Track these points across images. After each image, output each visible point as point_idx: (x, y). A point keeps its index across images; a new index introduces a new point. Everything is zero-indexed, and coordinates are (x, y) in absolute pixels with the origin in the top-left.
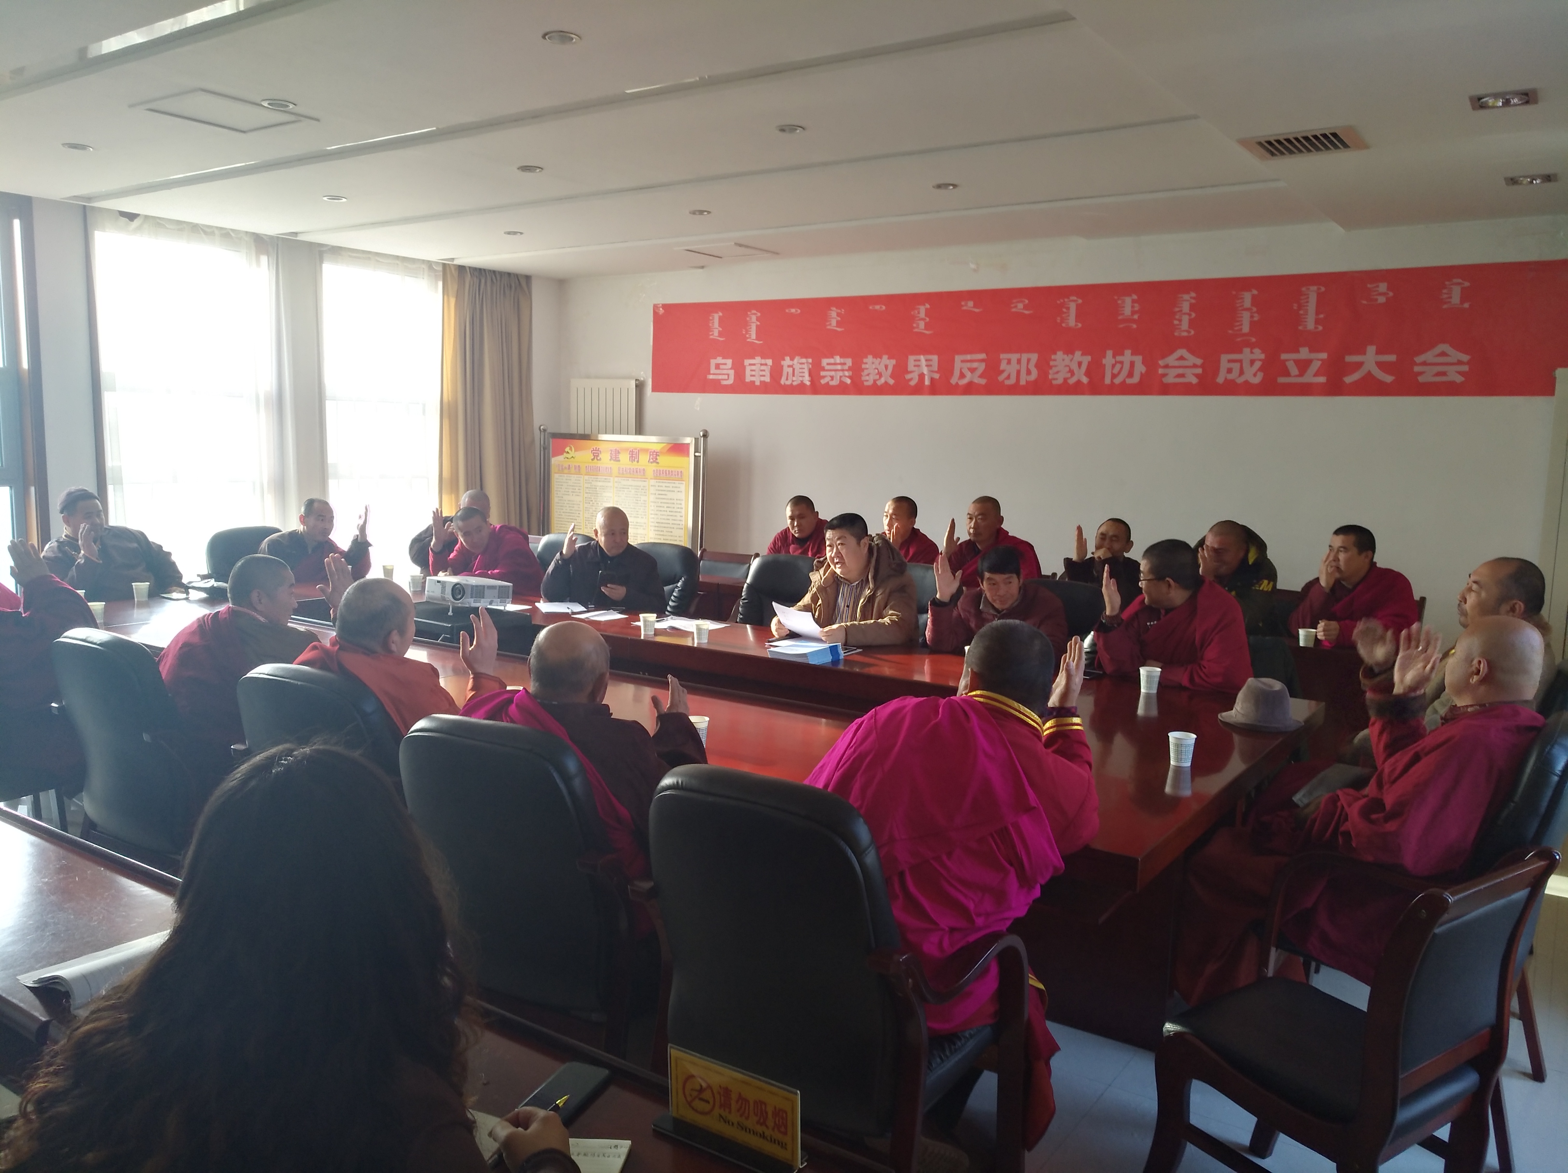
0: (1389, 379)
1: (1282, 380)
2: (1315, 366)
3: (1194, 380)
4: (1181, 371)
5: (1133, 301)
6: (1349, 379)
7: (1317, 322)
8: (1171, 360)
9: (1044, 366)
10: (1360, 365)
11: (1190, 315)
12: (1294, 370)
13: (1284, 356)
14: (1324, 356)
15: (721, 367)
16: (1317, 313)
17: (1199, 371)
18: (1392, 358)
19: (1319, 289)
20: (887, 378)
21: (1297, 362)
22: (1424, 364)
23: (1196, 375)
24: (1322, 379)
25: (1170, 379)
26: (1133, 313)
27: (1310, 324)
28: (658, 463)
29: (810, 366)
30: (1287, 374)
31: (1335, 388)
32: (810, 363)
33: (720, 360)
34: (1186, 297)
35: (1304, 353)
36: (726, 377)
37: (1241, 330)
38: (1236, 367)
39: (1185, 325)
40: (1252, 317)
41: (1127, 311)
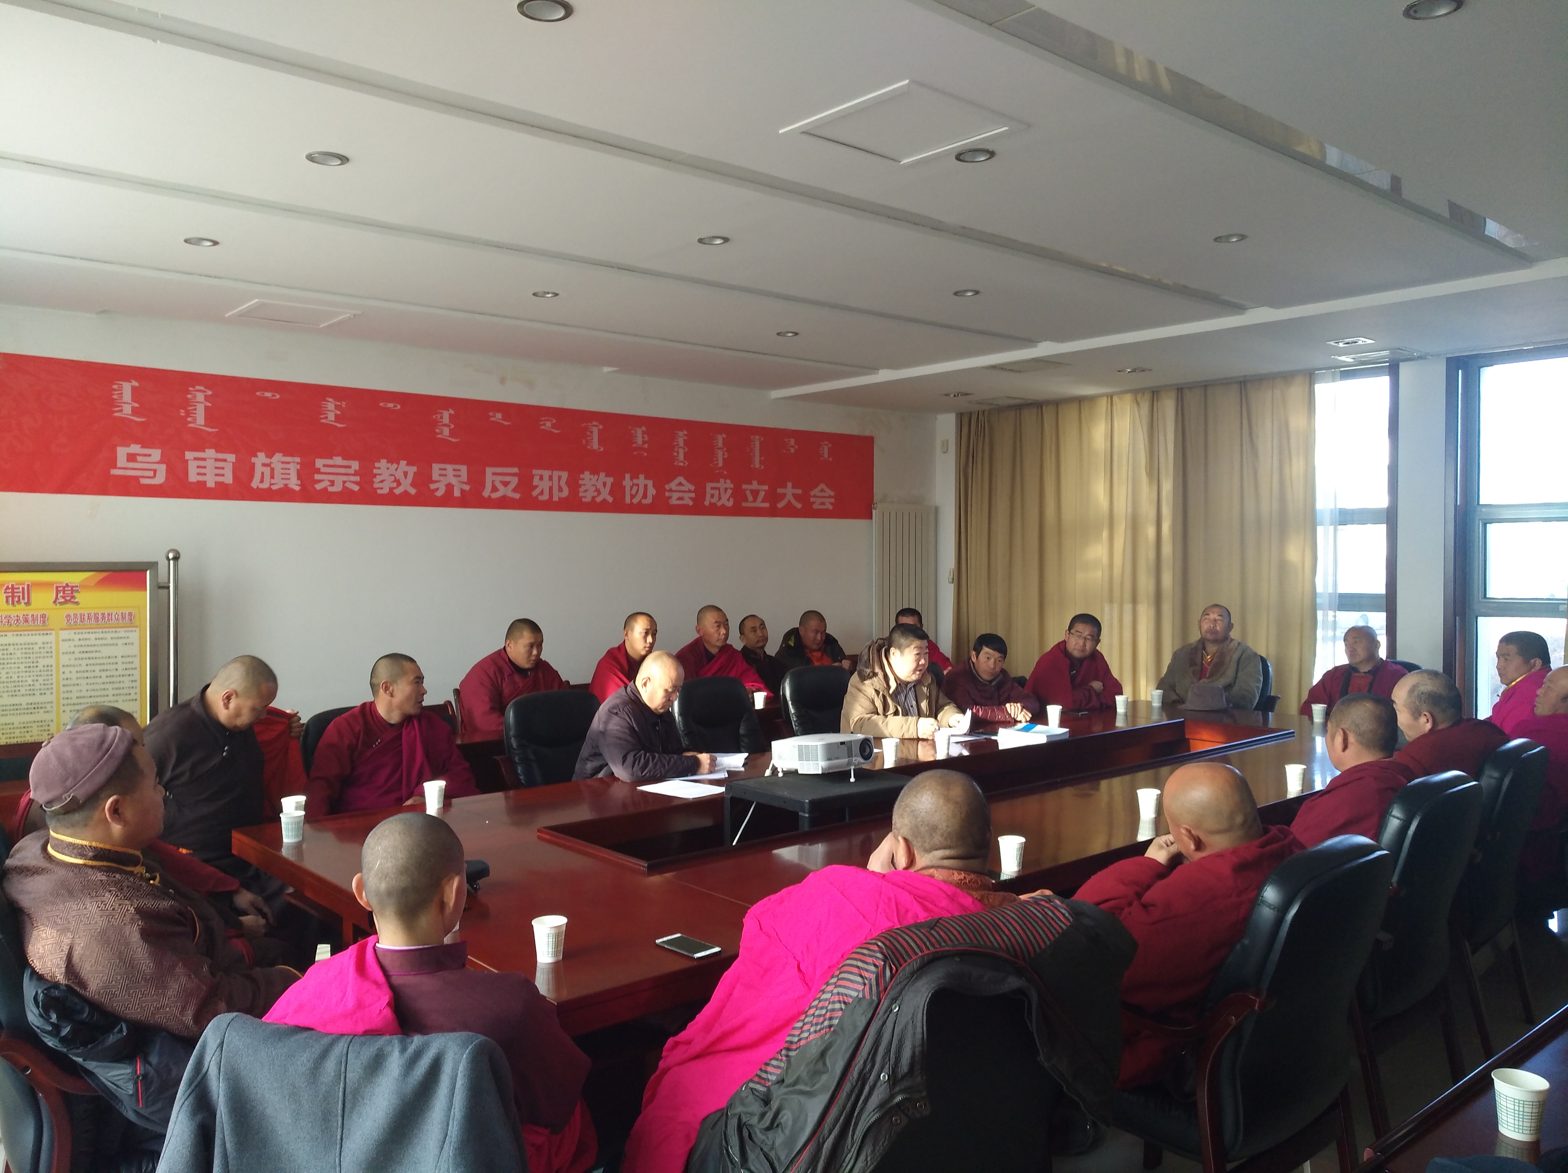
0: (799, 506)
1: (744, 504)
2: (762, 495)
3: (691, 503)
4: (681, 495)
5: (643, 433)
6: (780, 505)
7: (761, 462)
8: (673, 485)
9: (574, 484)
10: (783, 496)
11: (684, 449)
12: (750, 498)
13: (744, 487)
14: (766, 487)
15: (139, 458)
16: (760, 457)
17: (693, 495)
18: (799, 491)
19: (760, 439)
20: (406, 486)
21: (752, 491)
22: (815, 496)
23: (691, 499)
24: (767, 505)
25: (674, 501)
26: (644, 442)
27: (757, 464)
28: (77, 603)
29: (298, 467)
30: (746, 500)
31: (773, 512)
32: (298, 463)
33: (135, 448)
34: (681, 433)
35: (755, 485)
36: (151, 474)
37: (718, 464)
38: (716, 492)
39: (681, 457)
40: (723, 455)
41: (639, 440)
